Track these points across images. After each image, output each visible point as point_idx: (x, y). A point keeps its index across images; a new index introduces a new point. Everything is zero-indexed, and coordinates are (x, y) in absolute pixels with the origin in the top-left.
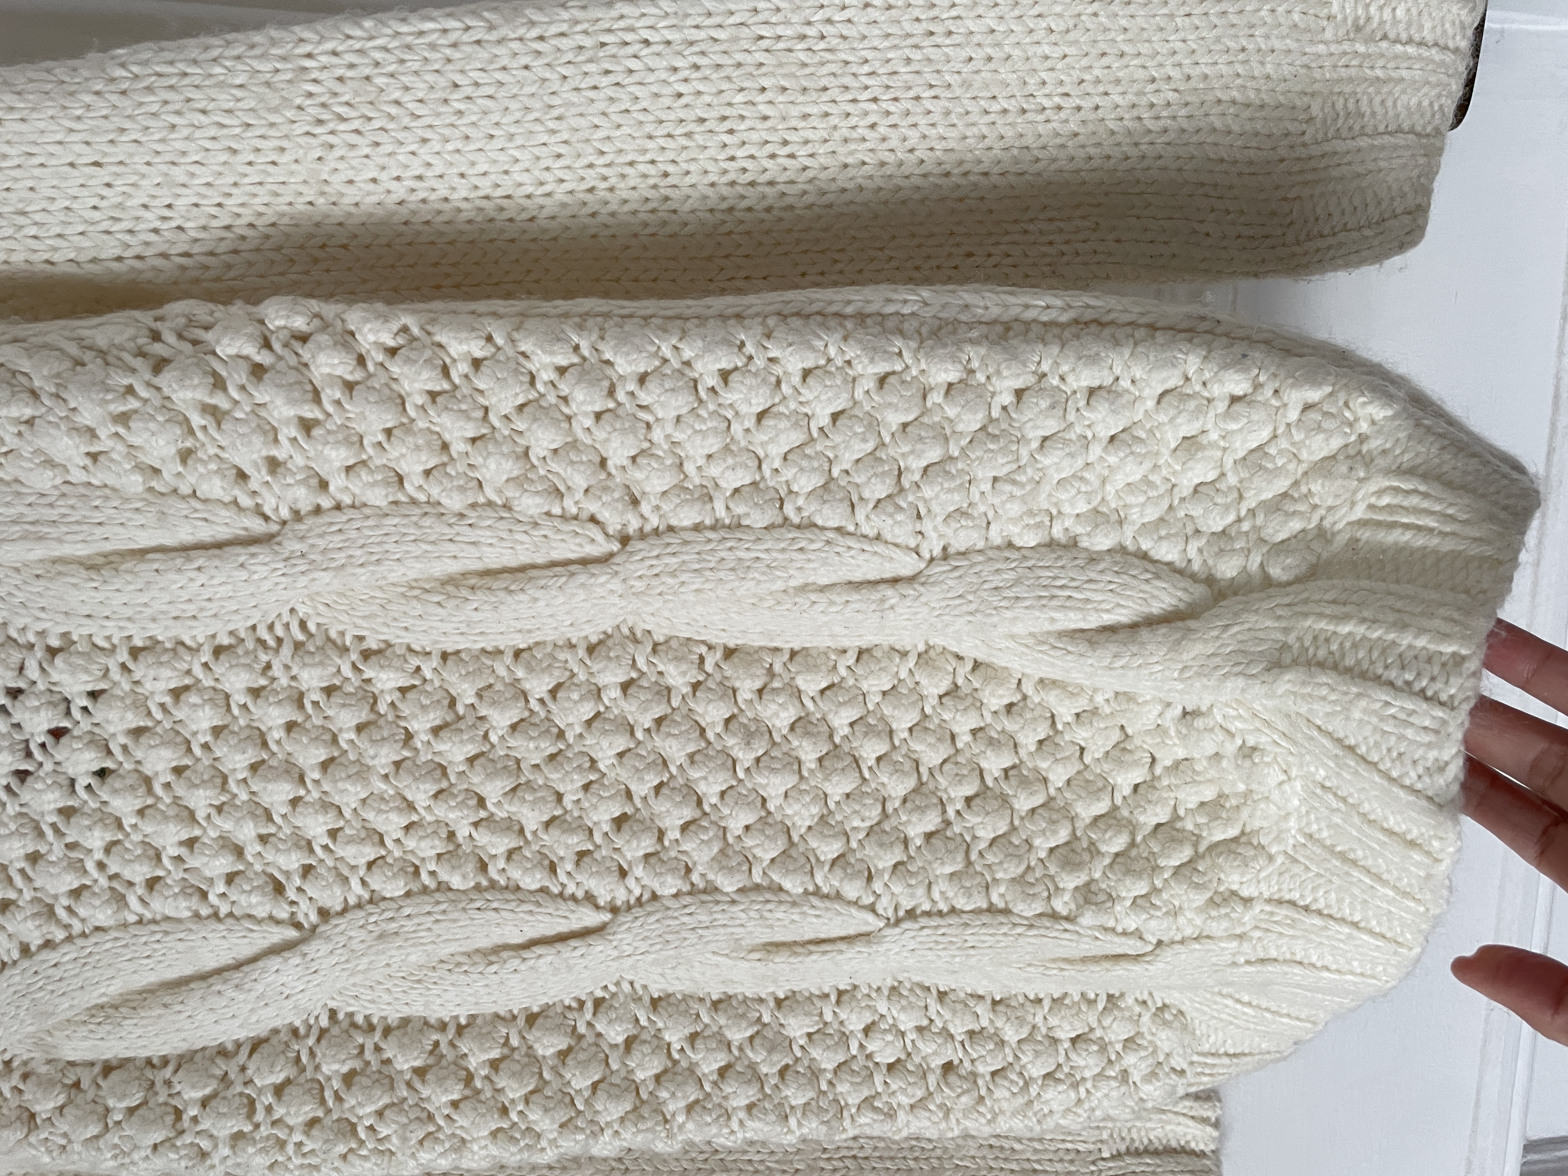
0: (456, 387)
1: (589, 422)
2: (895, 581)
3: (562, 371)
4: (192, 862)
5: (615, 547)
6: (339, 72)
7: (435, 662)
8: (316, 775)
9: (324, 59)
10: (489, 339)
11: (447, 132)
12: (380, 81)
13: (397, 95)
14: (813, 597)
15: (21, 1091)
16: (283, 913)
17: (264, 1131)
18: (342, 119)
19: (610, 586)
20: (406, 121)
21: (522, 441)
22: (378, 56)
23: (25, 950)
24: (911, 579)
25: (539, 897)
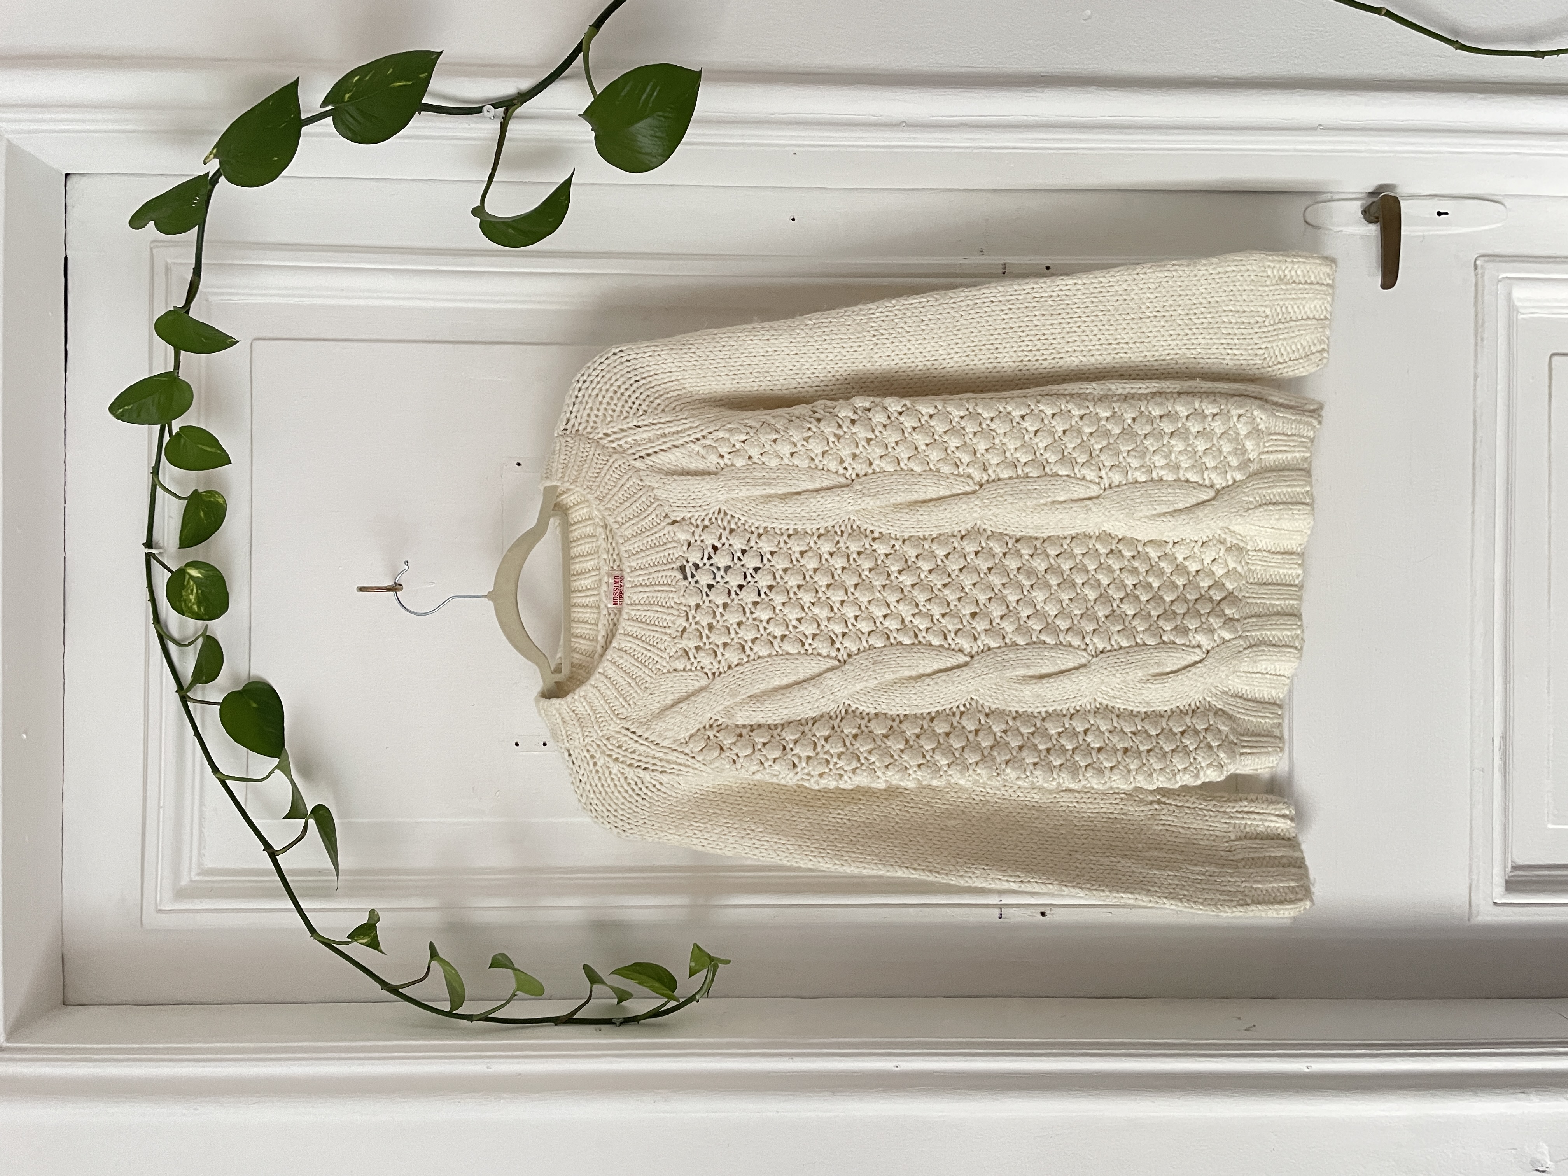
0: (922, 425)
1: (971, 436)
2: (1090, 499)
3: (962, 417)
4: (801, 628)
5: (977, 488)
6: (883, 318)
7: (900, 543)
8: (852, 590)
9: (878, 315)
10: (936, 407)
11: (918, 337)
12: (896, 321)
13: (902, 325)
14: (1057, 506)
15: (717, 737)
16: (833, 654)
17: (821, 756)
18: (882, 334)
19: (976, 503)
20: (904, 334)
21: (946, 445)
22: (896, 312)
23: (730, 667)
24: (1097, 497)
25: (940, 649)
